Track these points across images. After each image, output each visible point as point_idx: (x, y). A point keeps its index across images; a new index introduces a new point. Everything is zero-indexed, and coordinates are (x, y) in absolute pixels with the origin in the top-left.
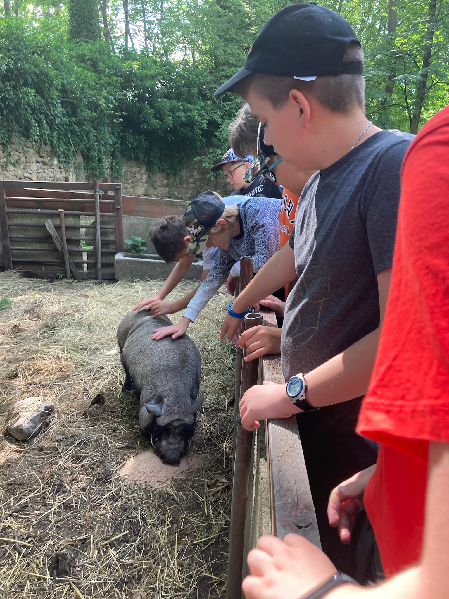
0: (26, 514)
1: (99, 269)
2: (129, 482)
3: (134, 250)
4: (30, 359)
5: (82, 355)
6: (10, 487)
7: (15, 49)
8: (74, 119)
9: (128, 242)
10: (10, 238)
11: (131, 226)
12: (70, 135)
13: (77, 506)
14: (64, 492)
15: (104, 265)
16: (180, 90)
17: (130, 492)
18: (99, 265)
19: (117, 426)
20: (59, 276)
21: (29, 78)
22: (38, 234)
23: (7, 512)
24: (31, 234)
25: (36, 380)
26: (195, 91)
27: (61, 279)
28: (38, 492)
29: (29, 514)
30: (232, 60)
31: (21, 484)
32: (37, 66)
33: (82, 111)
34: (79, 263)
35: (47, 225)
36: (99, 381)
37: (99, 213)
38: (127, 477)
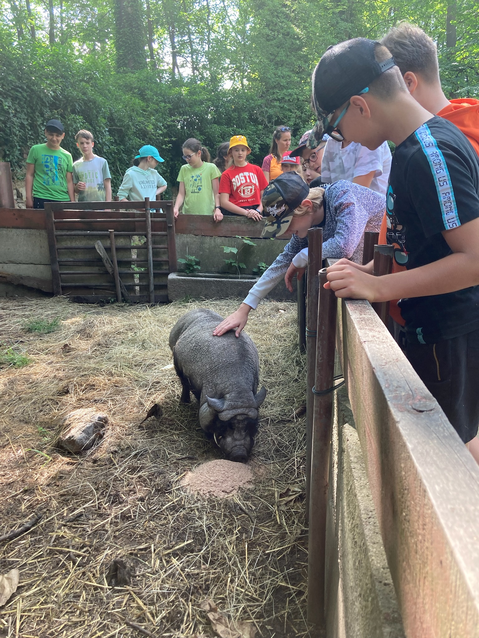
0: (81, 524)
1: (152, 292)
2: (192, 492)
3: (188, 269)
4: (83, 376)
5: (135, 370)
6: (63, 498)
7: (62, 76)
8: (122, 147)
9: (181, 261)
10: (59, 262)
11: (184, 245)
12: (118, 164)
13: (135, 516)
14: (120, 503)
15: (157, 287)
16: (230, 115)
17: (192, 502)
18: (152, 287)
19: (175, 438)
20: (110, 300)
21: (77, 106)
22: (88, 257)
23: (60, 522)
24: (80, 257)
25: (89, 395)
26: (246, 115)
27: (113, 303)
28: (92, 503)
29: (84, 524)
30: (283, 82)
31: (74, 495)
32: (84, 94)
33: (130, 139)
34: (130, 285)
35: (96, 247)
36: (155, 396)
37: (150, 233)
38: (188, 487)
